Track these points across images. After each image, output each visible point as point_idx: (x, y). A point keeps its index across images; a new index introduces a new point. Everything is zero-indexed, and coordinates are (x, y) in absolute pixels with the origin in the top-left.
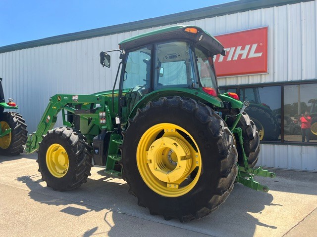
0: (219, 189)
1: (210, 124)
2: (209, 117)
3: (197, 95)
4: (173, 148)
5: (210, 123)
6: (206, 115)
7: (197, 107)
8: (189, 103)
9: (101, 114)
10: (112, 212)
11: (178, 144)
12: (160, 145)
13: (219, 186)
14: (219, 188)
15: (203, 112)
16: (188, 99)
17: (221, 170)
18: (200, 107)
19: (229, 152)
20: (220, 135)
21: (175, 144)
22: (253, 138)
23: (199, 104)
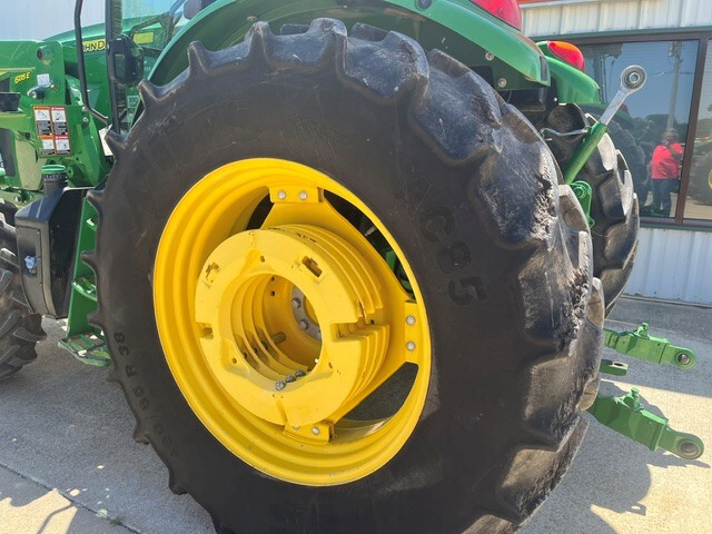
0: (510, 495)
1: (486, 172)
2: (484, 129)
3: (428, 13)
4: (302, 279)
5: (491, 162)
6: (469, 117)
7: (422, 69)
8: (382, 53)
9: (41, 115)
10: (74, 510)
11: (321, 264)
12: (241, 262)
13: (510, 480)
14: (509, 489)
15: (454, 101)
16: (378, 37)
17: (528, 411)
18: (442, 75)
19: (579, 324)
20: (540, 233)
21: (309, 263)
22: (623, 219)
23: (435, 62)
